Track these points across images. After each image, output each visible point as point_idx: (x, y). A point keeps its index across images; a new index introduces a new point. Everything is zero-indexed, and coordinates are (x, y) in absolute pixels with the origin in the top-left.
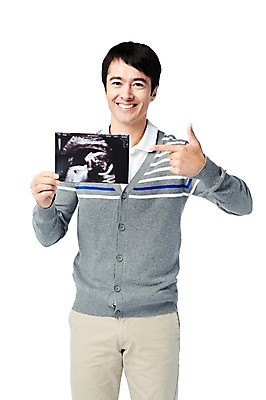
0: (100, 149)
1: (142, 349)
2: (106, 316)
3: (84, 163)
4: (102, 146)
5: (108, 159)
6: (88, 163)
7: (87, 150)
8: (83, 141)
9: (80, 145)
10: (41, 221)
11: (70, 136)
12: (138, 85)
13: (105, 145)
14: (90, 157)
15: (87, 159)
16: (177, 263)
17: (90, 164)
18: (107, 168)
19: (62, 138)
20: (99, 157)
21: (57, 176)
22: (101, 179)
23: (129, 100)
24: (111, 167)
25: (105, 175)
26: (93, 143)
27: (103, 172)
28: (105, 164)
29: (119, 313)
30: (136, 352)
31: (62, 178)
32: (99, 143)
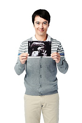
0: (42, 46)
1: (48, 105)
2: (37, 95)
3: (37, 50)
4: (43, 45)
5: (45, 49)
6: (38, 50)
7: (38, 46)
8: (37, 43)
9: (36, 45)
10: (21, 68)
11: (33, 42)
12: (45, 24)
13: (44, 44)
14: (39, 48)
15: (38, 49)
16: (56, 78)
17: (39, 51)
18: (44, 52)
19: (30, 43)
20: (42, 48)
21: (29, 55)
22: (43, 55)
23: (42, 29)
24: (46, 51)
25: (44, 54)
26: (40, 44)
27: (43, 53)
28: (44, 50)
29: (41, 94)
30: (47, 106)
31: (30, 55)
32: (42, 44)
